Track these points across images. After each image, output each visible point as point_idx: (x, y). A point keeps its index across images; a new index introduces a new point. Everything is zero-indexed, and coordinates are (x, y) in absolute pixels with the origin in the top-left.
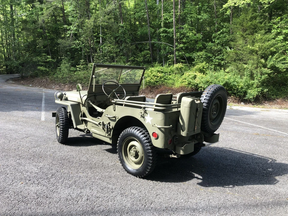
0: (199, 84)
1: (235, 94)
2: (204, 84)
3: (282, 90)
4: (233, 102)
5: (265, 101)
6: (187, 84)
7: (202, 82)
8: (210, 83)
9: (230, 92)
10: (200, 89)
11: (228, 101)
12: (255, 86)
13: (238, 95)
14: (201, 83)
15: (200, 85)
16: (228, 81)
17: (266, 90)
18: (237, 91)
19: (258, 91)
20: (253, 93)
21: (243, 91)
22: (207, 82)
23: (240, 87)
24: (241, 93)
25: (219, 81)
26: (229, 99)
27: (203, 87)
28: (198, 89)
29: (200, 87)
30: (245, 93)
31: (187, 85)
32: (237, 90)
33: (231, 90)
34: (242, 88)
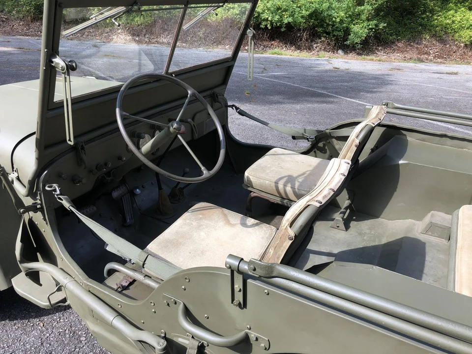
0: (262, 13)
1: (328, 33)
2: (272, 13)
3: (405, 25)
4: (325, 50)
5: (378, 46)
6: (237, 12)
7: (268, 9)
8: (282, 11)
9: (320, 30)
10: (264, 23)
11: (316, 47)
12: (364, 17)
13: (334, 36)
14: (266, 11)
15: (264, 16)
16: (317, 6)
17: (381, 26)
18: (332, 28)
19: (370, 27)
20: (360, 30)
21: (343, 27)
22: (279, 9)
23: (338, 20)
24: (340, 31)
25: (300, 7)
26: (317, 43)
27: (270, 19)
28: (260, 23)
29: (264, 20)
30: (347, 31)
31: (238, 14)
32: (333, 26)
33: (322, 26)
34: (342, 21)
